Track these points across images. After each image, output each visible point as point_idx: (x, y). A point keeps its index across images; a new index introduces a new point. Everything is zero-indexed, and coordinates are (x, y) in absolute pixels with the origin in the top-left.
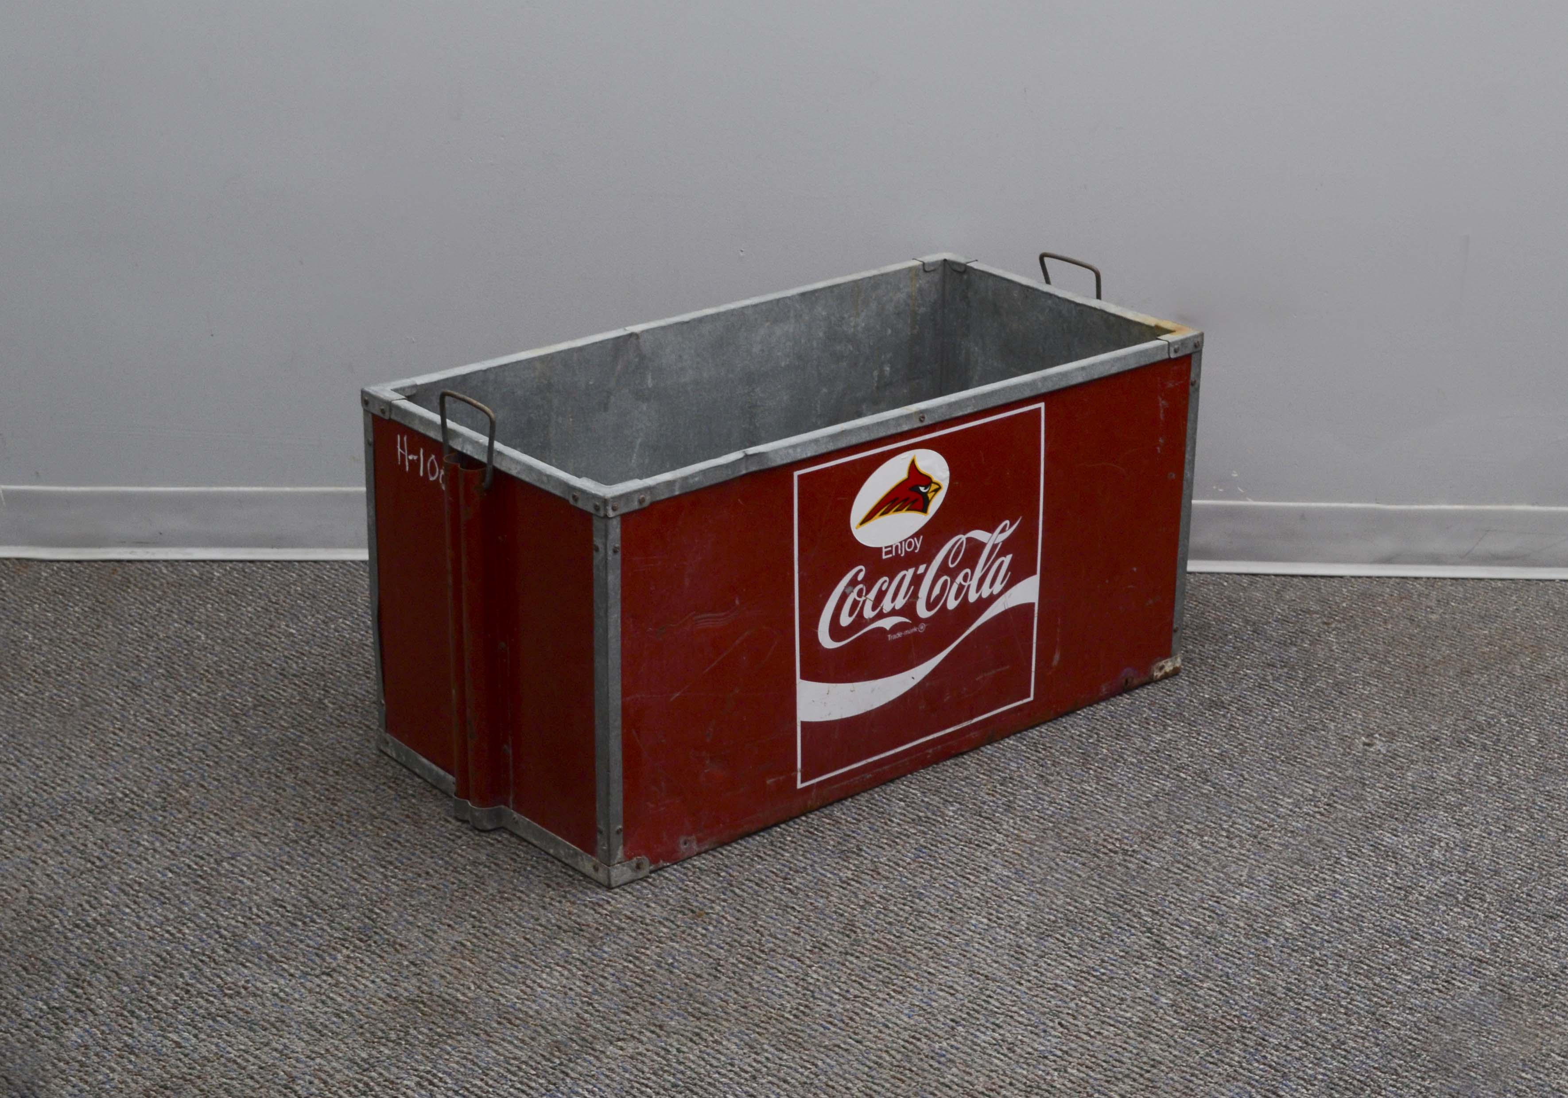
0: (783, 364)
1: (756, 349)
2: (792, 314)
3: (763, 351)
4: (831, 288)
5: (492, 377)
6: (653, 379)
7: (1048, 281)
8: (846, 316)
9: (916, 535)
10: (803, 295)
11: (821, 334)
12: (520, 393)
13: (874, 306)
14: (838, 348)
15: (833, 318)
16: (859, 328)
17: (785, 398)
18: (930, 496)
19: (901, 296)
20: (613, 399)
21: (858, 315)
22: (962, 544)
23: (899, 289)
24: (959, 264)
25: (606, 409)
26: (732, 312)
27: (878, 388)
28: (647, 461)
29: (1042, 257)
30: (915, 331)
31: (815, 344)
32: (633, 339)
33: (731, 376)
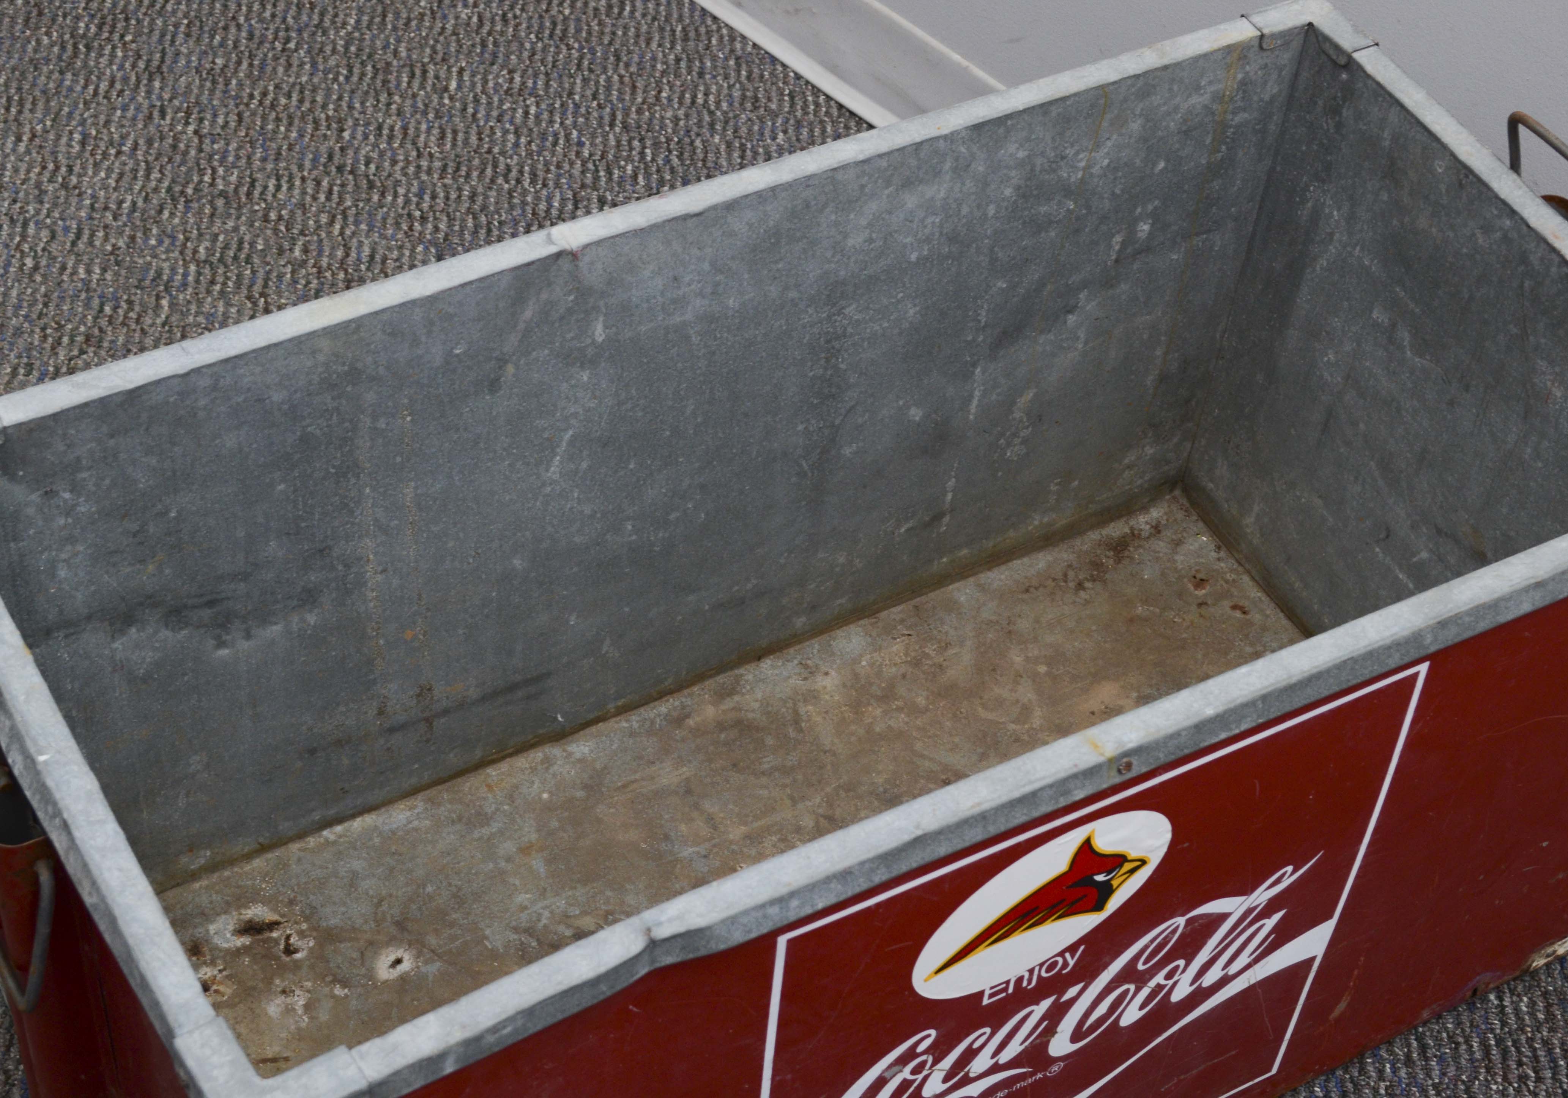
0: (913, 257)
1: (855, 241)
2: (948, 165)
3: (871, 240)
4: (1044, 108)
5: (205, 382)
6: (606, 327)
7: (1515, 165)
8: (1070, 152)
9: (1072, 949)
10: (978, 128)
11: (1008, 192)
12: (277, 397)
13: (1135, 126)
14: (1043, 209)
15: (1039, 161)
16: (1096, 170)
17: (911, 312)
18: (1115, 883)
19: (1197, 100)
20: (510, 369)
21: (1097, 146)
22: (1178, 927)
23: (1198, 88)
24: (1337, 47)
25: (494, 385)
26: (807, 181)
27: (1117, 261)
28: (584, 465)
29: (1515, 122)
30: (1219, 155)
31: (991, 210)
32: (565, 264)
33: (793, 294)
